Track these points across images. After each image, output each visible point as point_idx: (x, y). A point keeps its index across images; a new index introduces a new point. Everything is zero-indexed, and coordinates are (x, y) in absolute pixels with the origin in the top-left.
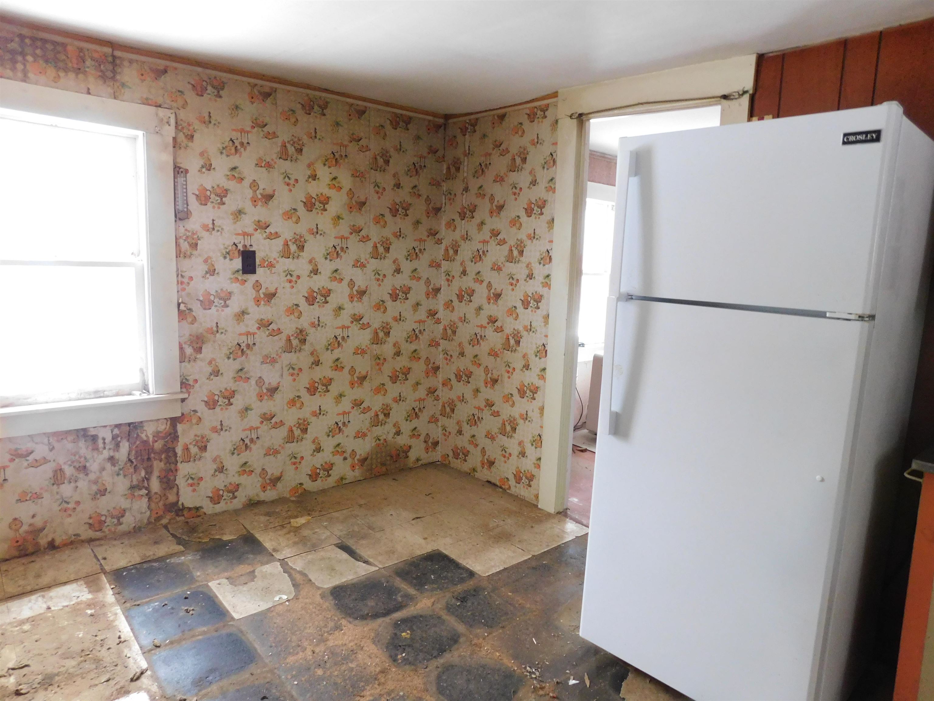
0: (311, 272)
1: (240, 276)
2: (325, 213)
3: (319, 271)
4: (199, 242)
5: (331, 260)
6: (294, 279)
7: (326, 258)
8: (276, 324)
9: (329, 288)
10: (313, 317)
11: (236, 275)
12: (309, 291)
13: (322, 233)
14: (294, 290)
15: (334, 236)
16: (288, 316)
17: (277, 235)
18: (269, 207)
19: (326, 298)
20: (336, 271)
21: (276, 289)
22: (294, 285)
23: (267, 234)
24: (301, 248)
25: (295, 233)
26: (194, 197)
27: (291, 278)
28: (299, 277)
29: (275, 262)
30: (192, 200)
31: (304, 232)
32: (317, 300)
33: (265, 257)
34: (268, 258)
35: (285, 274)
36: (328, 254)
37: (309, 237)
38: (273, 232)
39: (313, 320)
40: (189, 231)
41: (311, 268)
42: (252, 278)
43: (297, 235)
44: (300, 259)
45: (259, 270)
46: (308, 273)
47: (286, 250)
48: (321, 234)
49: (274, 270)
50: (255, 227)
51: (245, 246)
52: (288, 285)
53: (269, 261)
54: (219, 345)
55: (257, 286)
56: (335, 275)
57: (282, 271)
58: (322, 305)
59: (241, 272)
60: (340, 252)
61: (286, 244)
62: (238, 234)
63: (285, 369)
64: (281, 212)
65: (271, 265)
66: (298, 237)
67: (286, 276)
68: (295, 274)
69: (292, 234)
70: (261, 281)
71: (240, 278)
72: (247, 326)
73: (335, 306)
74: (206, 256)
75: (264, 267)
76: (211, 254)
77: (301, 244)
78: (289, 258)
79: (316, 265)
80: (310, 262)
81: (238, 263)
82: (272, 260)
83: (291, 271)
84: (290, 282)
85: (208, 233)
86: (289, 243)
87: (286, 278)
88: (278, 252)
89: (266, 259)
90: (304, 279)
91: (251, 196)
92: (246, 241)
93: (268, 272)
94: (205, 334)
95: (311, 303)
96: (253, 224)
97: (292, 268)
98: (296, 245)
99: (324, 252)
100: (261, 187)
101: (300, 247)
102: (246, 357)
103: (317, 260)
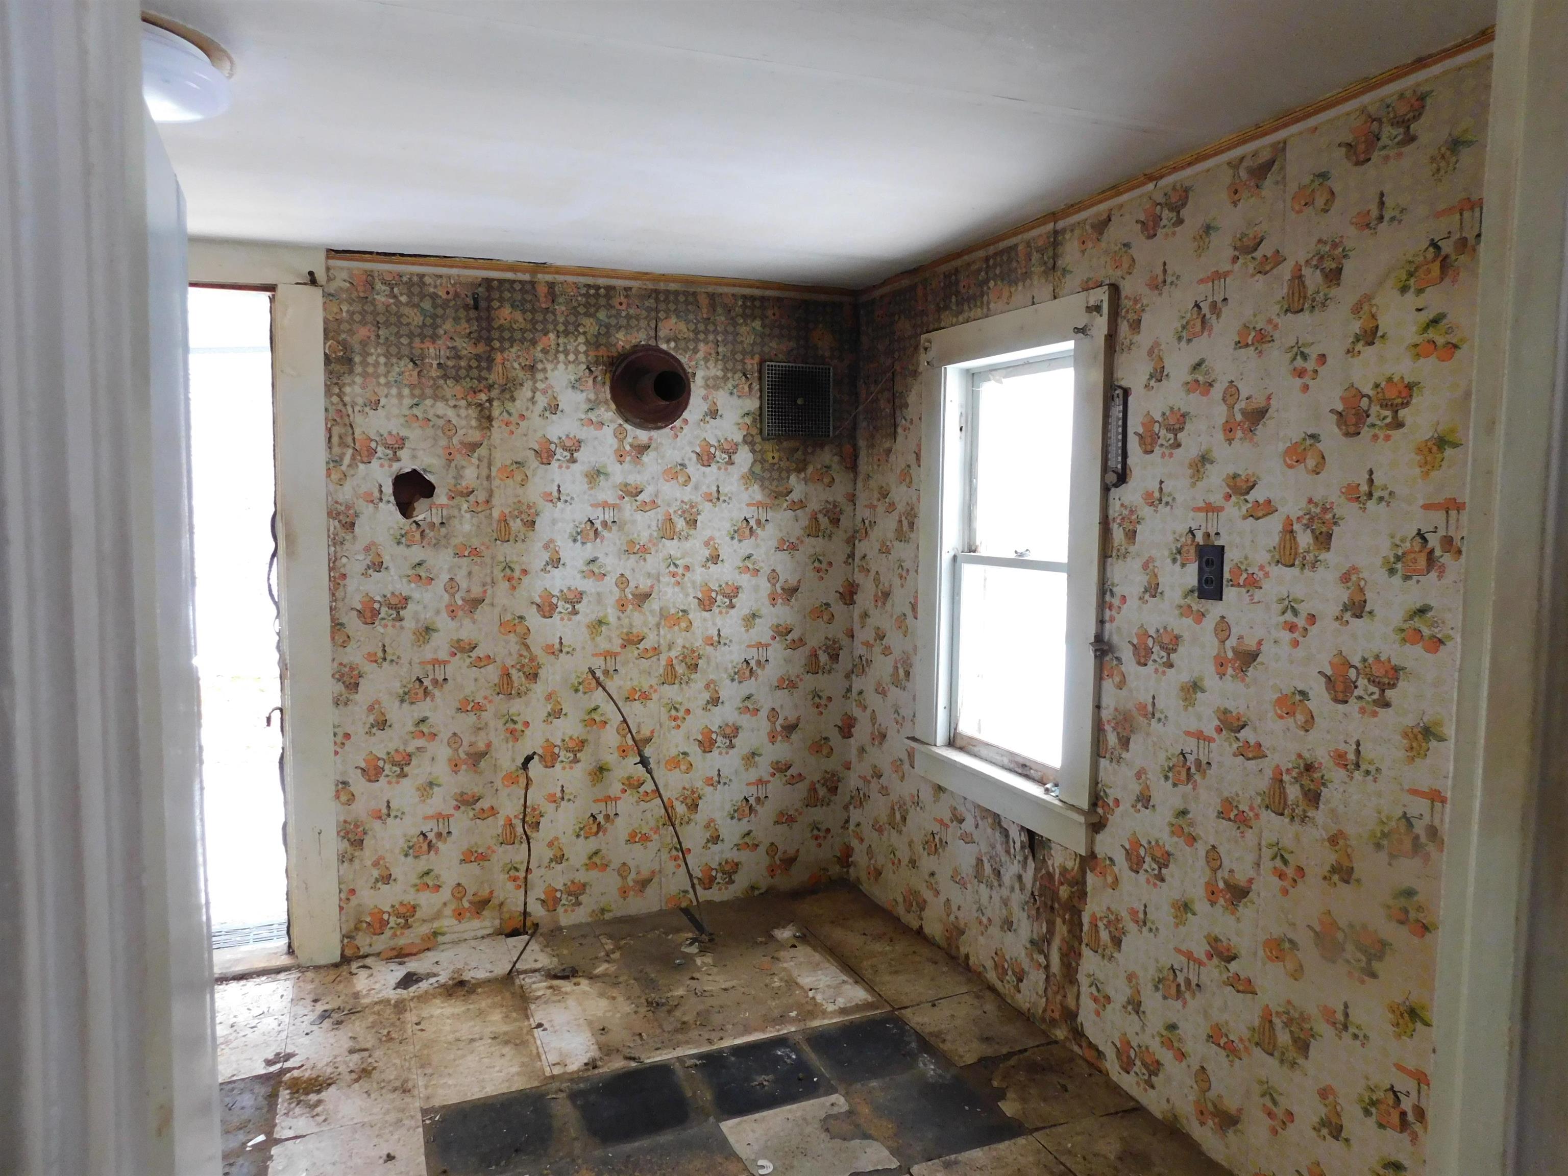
0: (1345, 608)
1: (1197, 605)
2: (1396, 434)
3: (1367, 609)
4: (1139, 527)
5: (1407, 578)
6: (1301, 622)
7: (1392, 571)
8: (1255, 729)
9: (1394, 662)
10: (1342, 738)
11: (1189, 601)
12: (1336, 660)
13: (1385, 494)
14: (1300, 653)
15: (1421, 503)
16: (1281, 717)
17: (1267, 508)
18: (1256, 439)
19: (1383, 691)
20: (1422, 611)
21: (1260, 643)
22: (1301, 639)
23: (1250, 505)
24: (1324, 540)
25: (1310, 501)
26: (1137, 438)
27: (1295, 620)
28: (1312, 618)
29: (1261, 574)
30: (1133, 444)
31: (1334, 497)
32: (1356, 693)
33: (1241, 563)
34: (1249, 565)
35: (1280, 607)
36: (1398, 558)
37: (1347, 510)
38: (1261, 501)
39: (1342, 747)
40: (1126, 508)
41: (1345, 597)
42: (1215, 609)
43: (1316, 505)
44: (1321, 569)
45: (1229, 593)
46: (1336, 610)
47: (1288, 546)
48: (1381, 499)
49: (1258, 595)
50: (1228, 490)
51: (1207, 535)
52: (1286, 636)
53: (1250, 571)
54: (1155, 744)
55: (1223, 628)
56: (1417, 623)
57: (1275, 599)
58: (1370, 708)
59: (1196, 594)
60: (1438, 553)
61: (1289, 531)
62: (1199, 509)
63: (1267, 853)
64: (1282, 447)
65: (1253, 583)
66: (1318, 510)
67: (1284, 613)
68: (1303, 609)
69: (1303, 503)
70: (1230, 619)
71: (1195, 608)
72: (1199, 718)
73: (1410, 721)
74: (1146, 556)
75: (1239, 585)
76: (1154, 553)
77: (1324, 529)
78: (1293, 565)
79: (1362, 590)
80: (1345, 578)
81: (1190, 575)
82: (1256, 570)
83: (1295, 600)
84: (1292, 628)
85: (1152, 508)
86: (1296, 527)
87: (1282, 619)
88: (1270, 551)
89: (1243, 567)
90: (1327, 625)
91: (1224, 421)
92: (1210, 525)
93: (1247, 598)
94: (1135, 713)
95: (1340, 696)
96: (1224, 484)
97: (1298, 591)
98: (1313, 531)
99: (1386, 550)
100: (1244, 394)
101: (1321, 539)
102: (1194, 789)
103: (1365, 574)
